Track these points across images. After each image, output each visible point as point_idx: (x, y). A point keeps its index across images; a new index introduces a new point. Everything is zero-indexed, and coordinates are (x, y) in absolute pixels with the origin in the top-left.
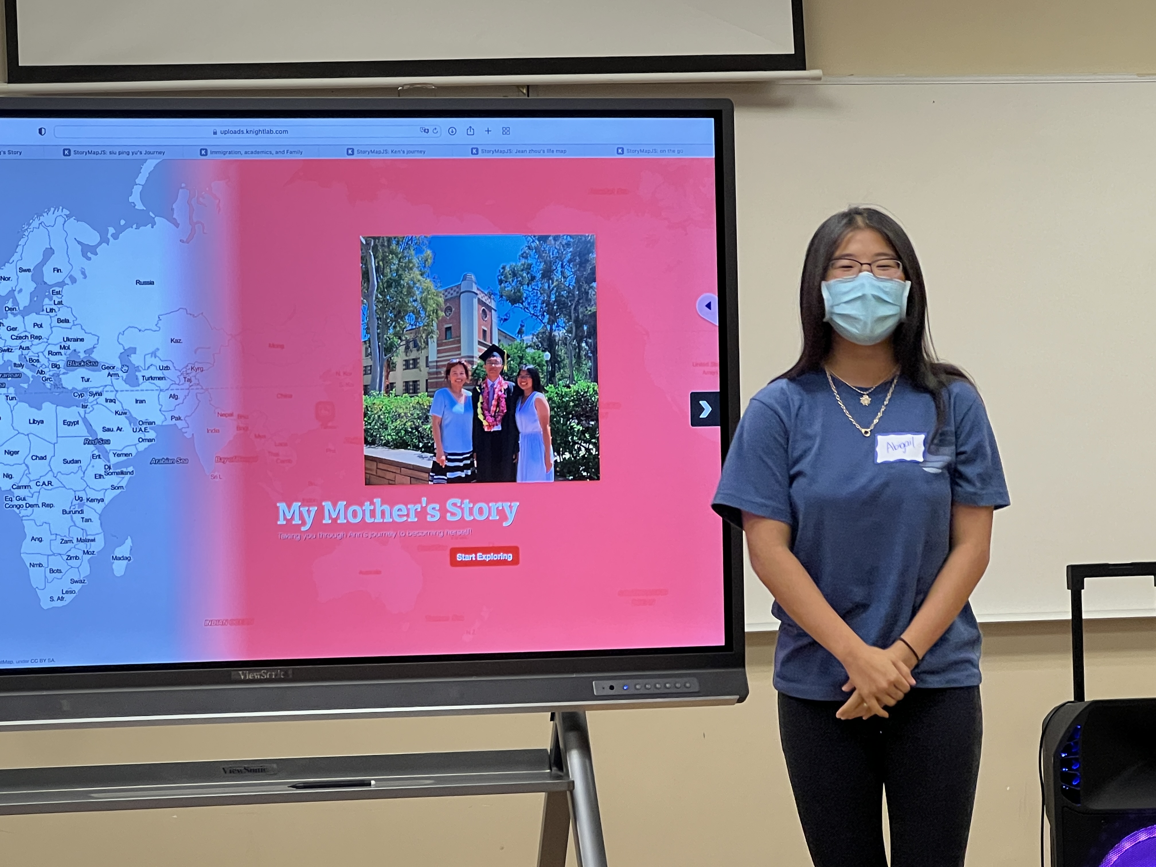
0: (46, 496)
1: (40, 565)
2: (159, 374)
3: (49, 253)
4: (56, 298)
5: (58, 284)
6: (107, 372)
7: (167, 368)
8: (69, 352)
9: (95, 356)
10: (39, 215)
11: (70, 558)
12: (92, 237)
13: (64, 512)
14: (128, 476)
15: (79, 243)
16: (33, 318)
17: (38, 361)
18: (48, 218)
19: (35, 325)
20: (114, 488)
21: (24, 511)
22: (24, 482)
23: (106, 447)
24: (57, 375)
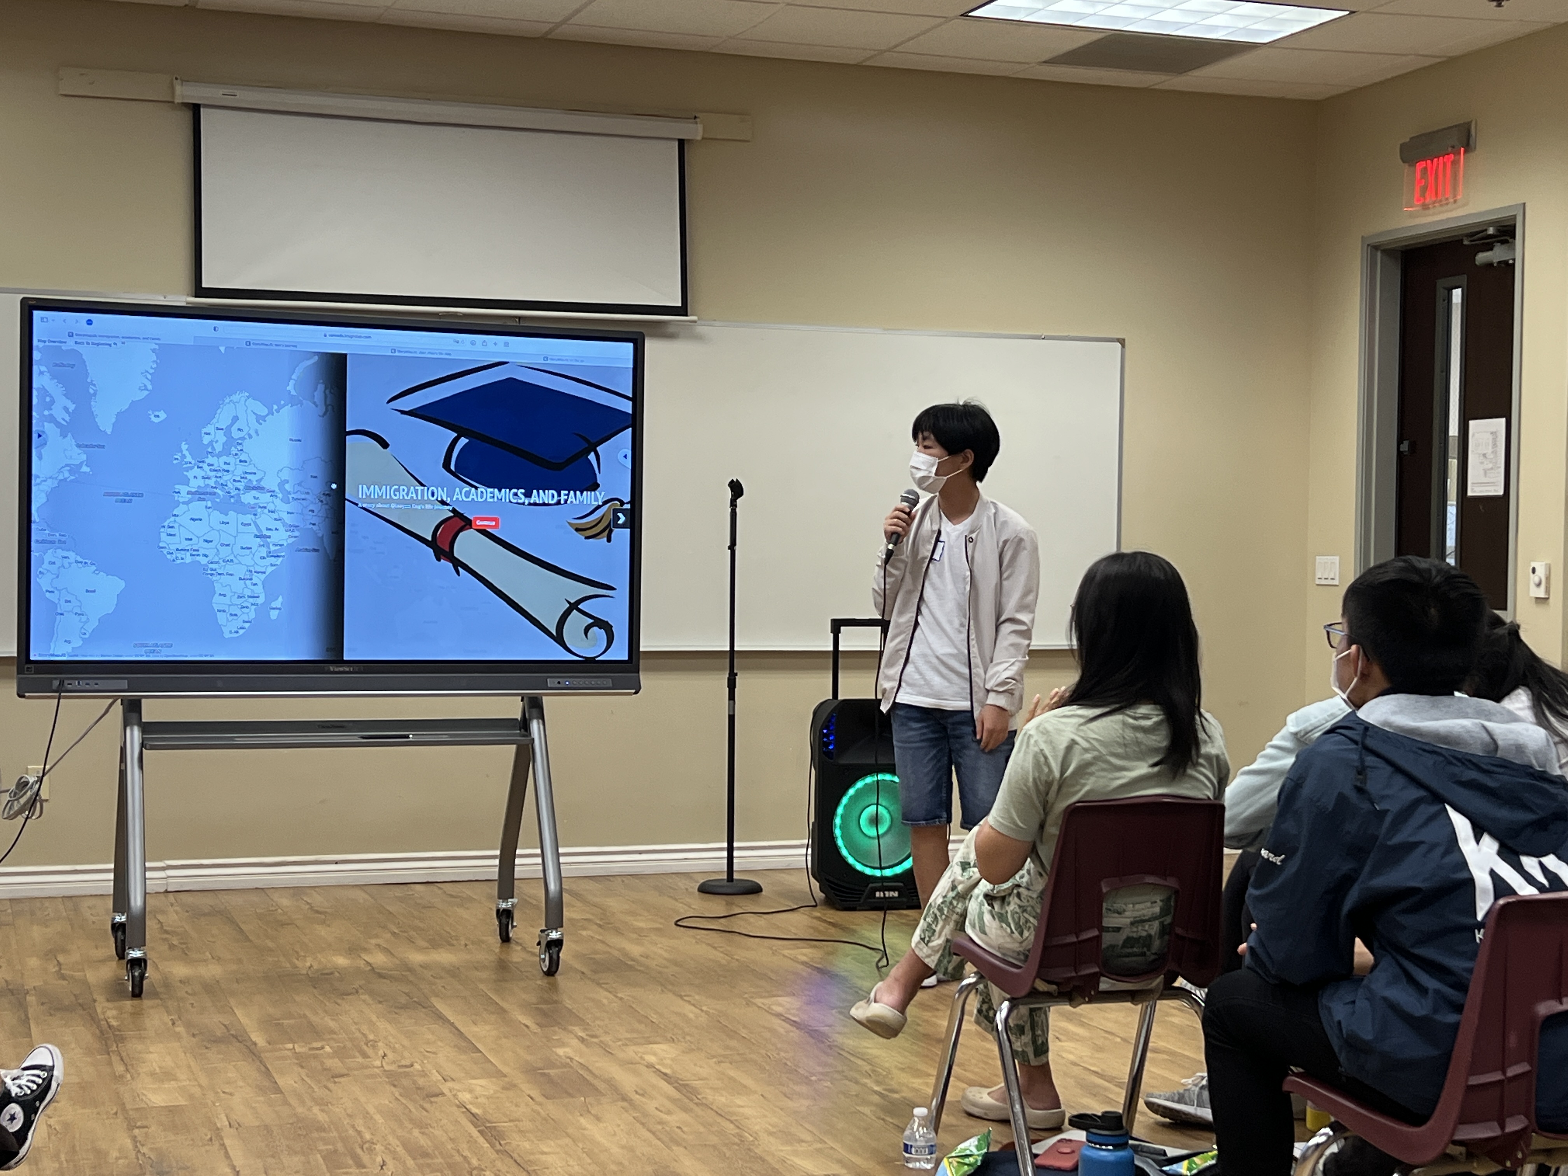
1: (224, 611)
2: (303, 496)
3: (236, 419)
4: (239, 448)
5: (239, 439)
6: (269, 494)
7: (307, 493)
8: (246, 480)
9: (262, 484)
10: (230, 395)
11: (243, 607)
12: (263, 411)
13: (240, 579)
14: (281, 559)
15: (255, 413)
16: (224, 458)
17: (226, 485)
18: (235, 397)
19: (225, 463)
20: (272, 565)
21: (214, 578)
22: (216, 559)
23: (268, 540)
24: (238, 495)
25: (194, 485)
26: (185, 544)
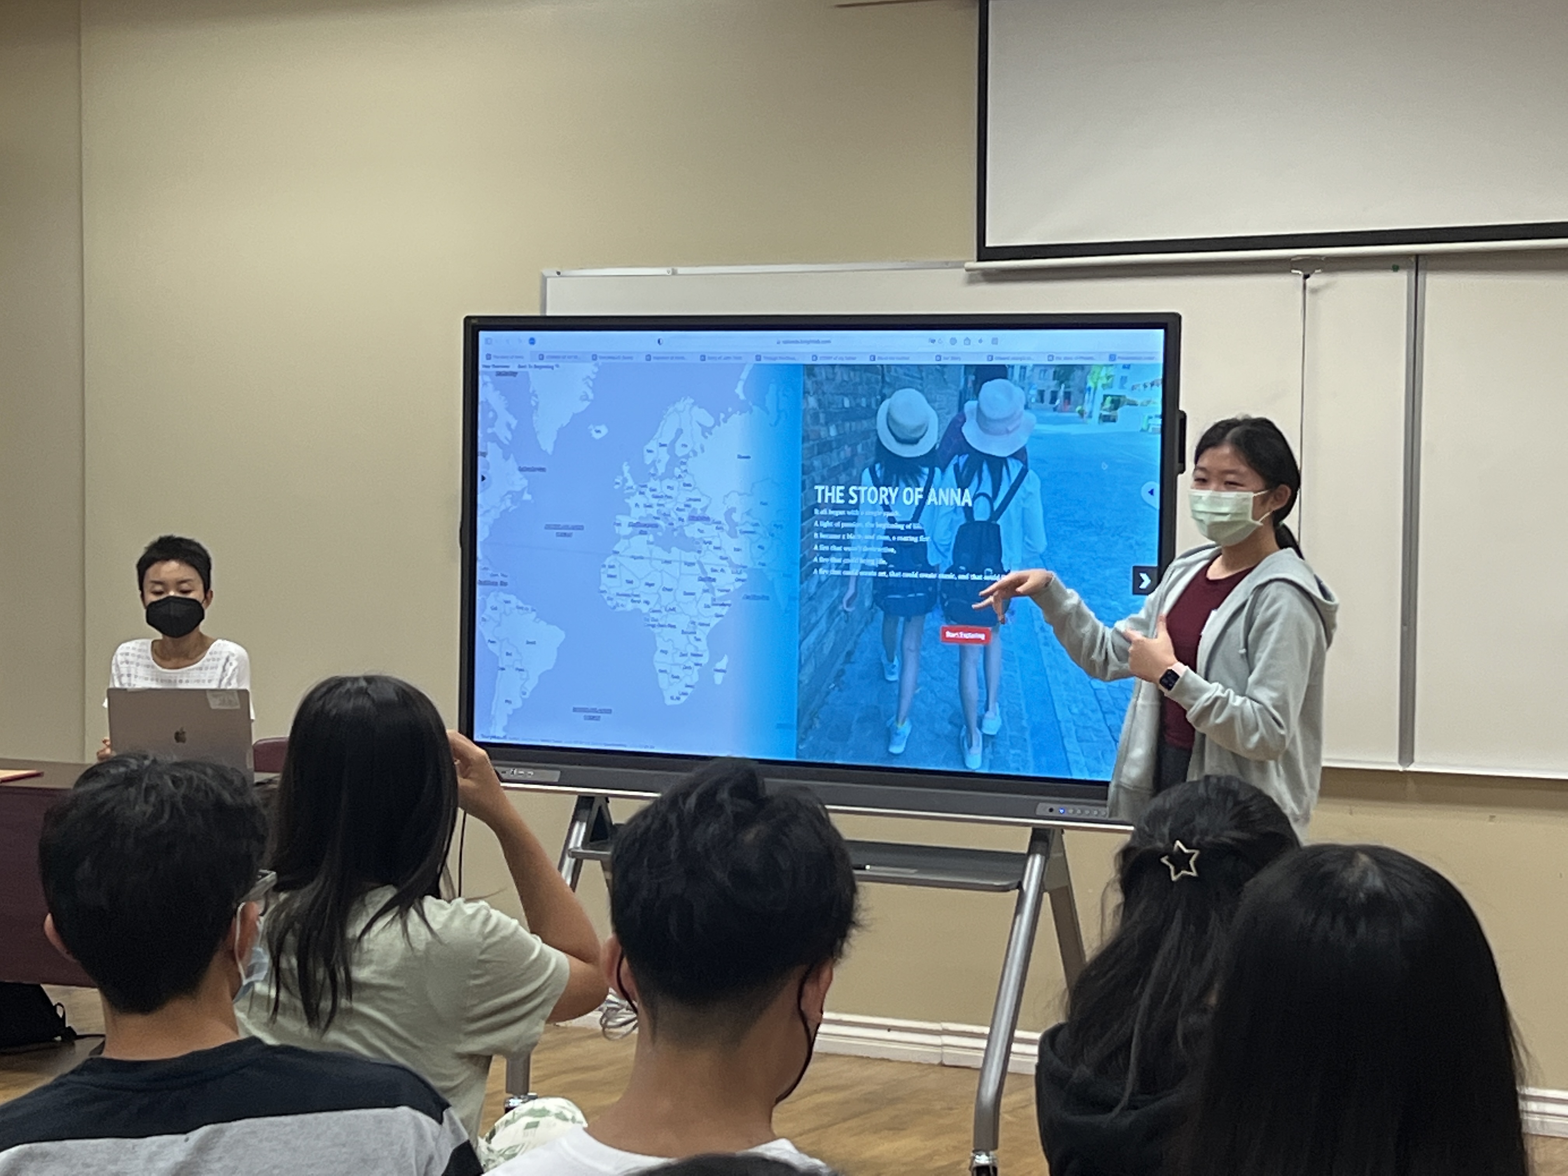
0: (671, 619)
1: (665, 671)
2: (751, 529)
3: (680, 432)
4: (683, 467)
5: (683, 457)
6: (715, 526)
7: (757, 525)
8: (690, 509)
9: (708, 514)
10: (674, 403)
11: (686, 668)
12: (709, 421)
13: (683, 632)
14: (727, 607)
15: (700, 425)
16: (668, 482)
17: (669, 515)
18: (680, 406)
19: (669, 487)
20: (718, 616)
21: (657, 630)
22: (657, 608)
23: (713, 584)
24: (681, 527)
25: (637, 515)
26: (626, 589)
